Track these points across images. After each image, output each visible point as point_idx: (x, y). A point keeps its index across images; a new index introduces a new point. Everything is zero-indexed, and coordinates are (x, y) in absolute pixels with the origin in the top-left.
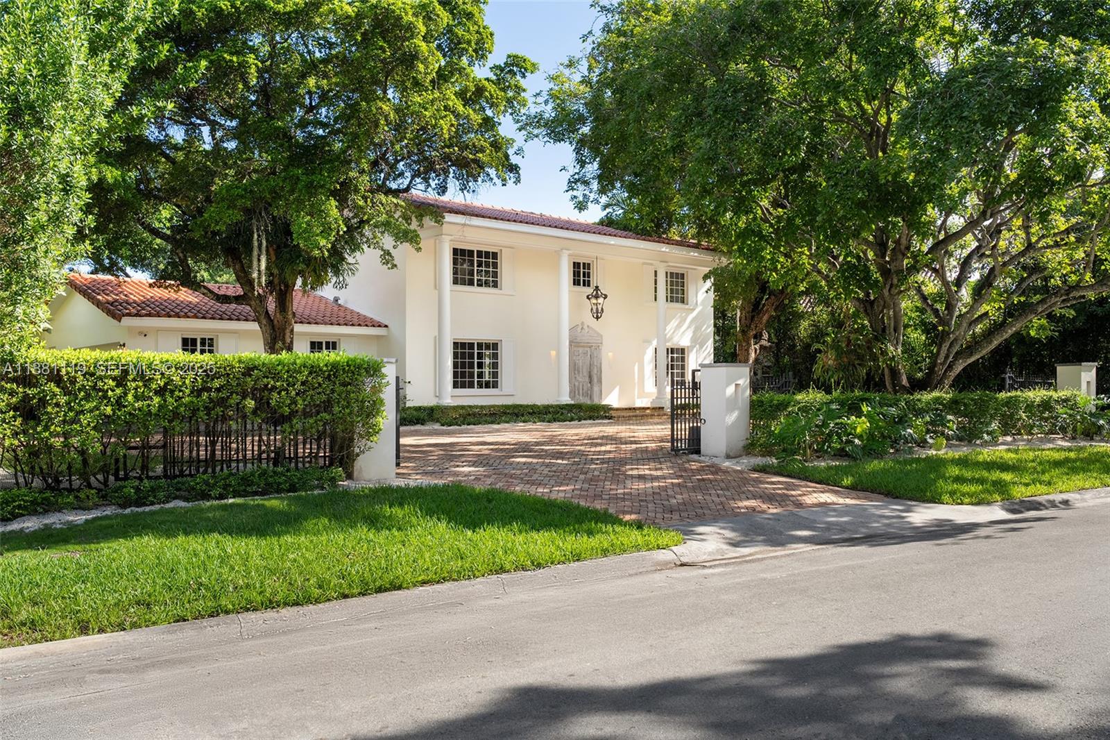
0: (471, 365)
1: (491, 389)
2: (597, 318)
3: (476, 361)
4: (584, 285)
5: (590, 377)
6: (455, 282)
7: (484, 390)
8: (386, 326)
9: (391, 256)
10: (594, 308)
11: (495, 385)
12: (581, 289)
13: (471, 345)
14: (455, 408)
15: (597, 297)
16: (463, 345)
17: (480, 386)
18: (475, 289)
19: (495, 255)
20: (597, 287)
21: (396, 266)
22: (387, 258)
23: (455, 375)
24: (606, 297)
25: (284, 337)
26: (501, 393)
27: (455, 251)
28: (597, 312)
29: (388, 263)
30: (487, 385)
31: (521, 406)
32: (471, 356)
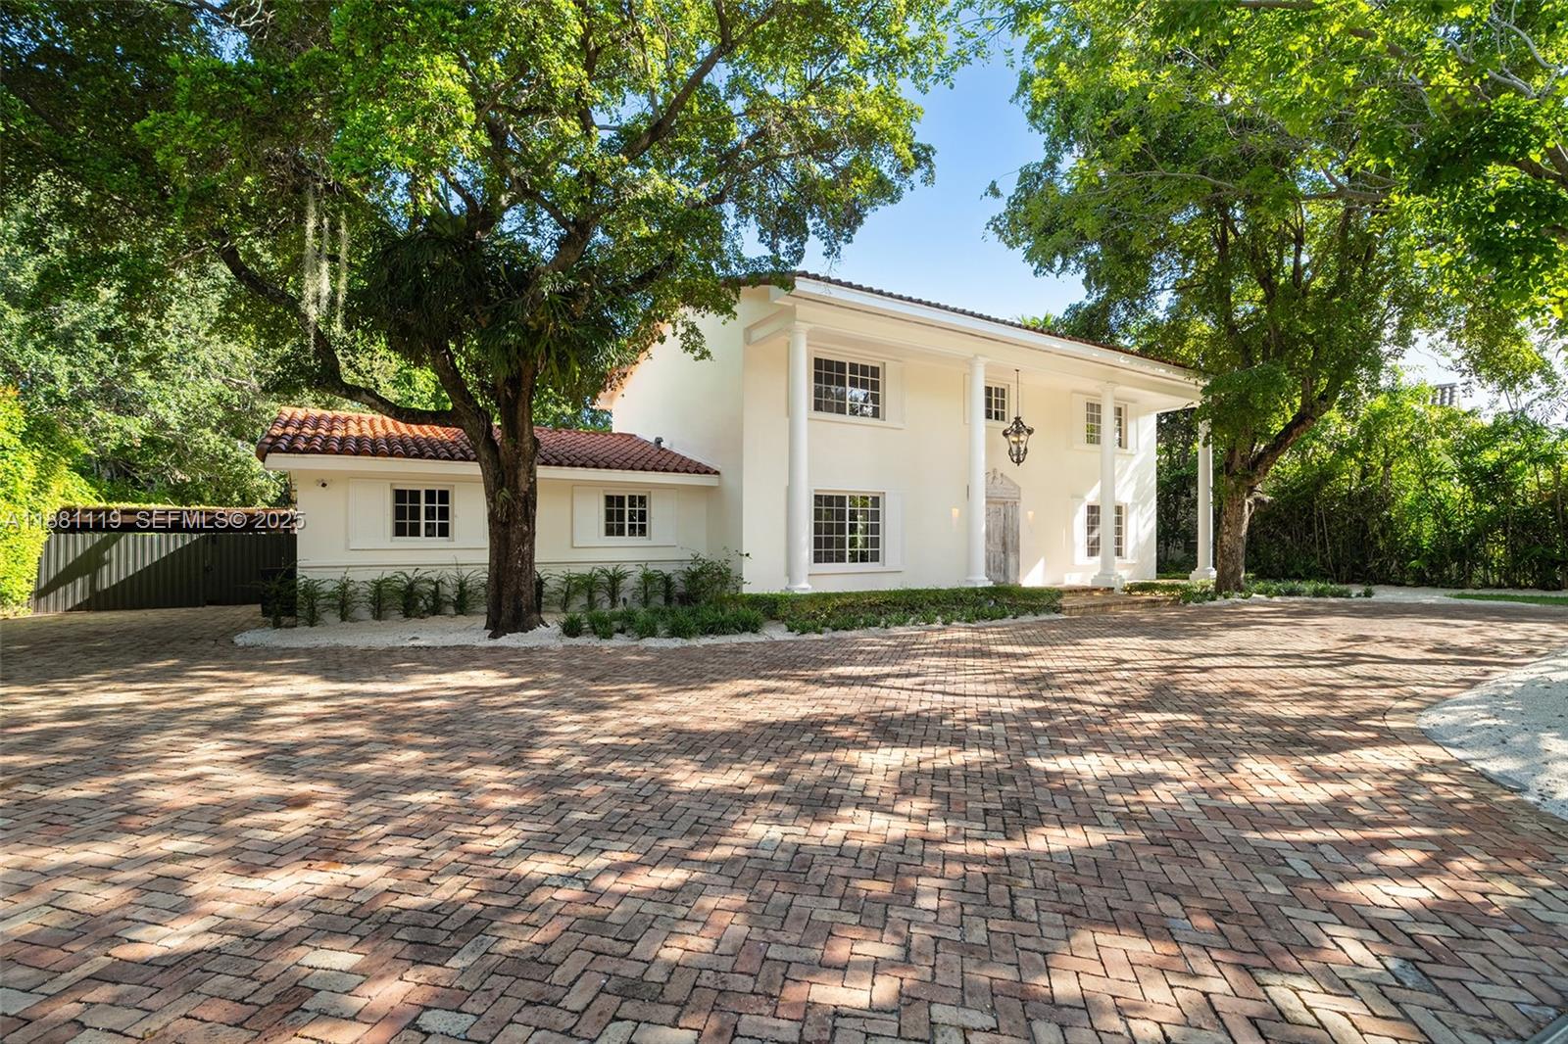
0: (841, 529)
1: (869, 564)
2: (1019, 462)
3: (848, 522)
4: (997, 418)
5: (1004, 544)
6: (818, 407)
7: (859, 564)
8: (717, 473)
9: (699, 335)
10: (1014, 448)
11: (875, 558)
12: (993, 422)
13: (841, 500)
14: (812, 598)
15: (1018, 433)
16: (829, 500)
17: (854, 558)
18: (847, 418)
19: (875, 371)
20: (1018, 419)
21: (708, 353)
22: (693, 341)
23: (817, 543)
24: (1030, 432)
25: (516, 481)
26: (884, 569)
27: (818, 362)
28: (1018, 455)
29: (694, 349)
30: (864, 558)
31: (919, 592)
32: (841, 515)
